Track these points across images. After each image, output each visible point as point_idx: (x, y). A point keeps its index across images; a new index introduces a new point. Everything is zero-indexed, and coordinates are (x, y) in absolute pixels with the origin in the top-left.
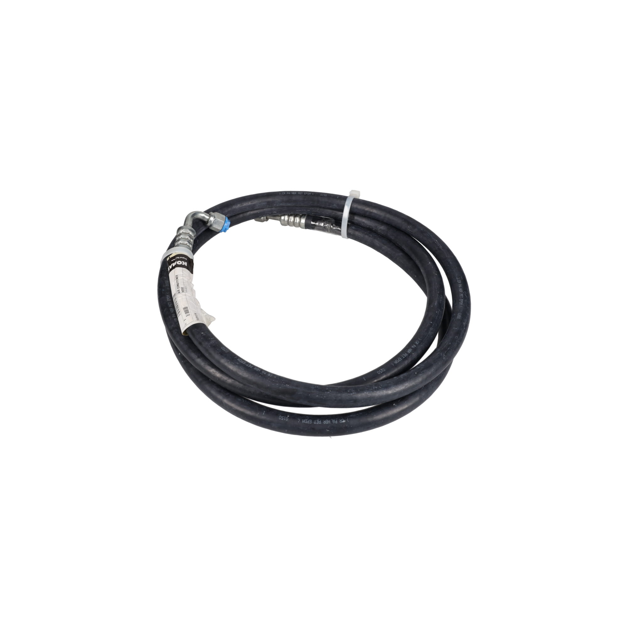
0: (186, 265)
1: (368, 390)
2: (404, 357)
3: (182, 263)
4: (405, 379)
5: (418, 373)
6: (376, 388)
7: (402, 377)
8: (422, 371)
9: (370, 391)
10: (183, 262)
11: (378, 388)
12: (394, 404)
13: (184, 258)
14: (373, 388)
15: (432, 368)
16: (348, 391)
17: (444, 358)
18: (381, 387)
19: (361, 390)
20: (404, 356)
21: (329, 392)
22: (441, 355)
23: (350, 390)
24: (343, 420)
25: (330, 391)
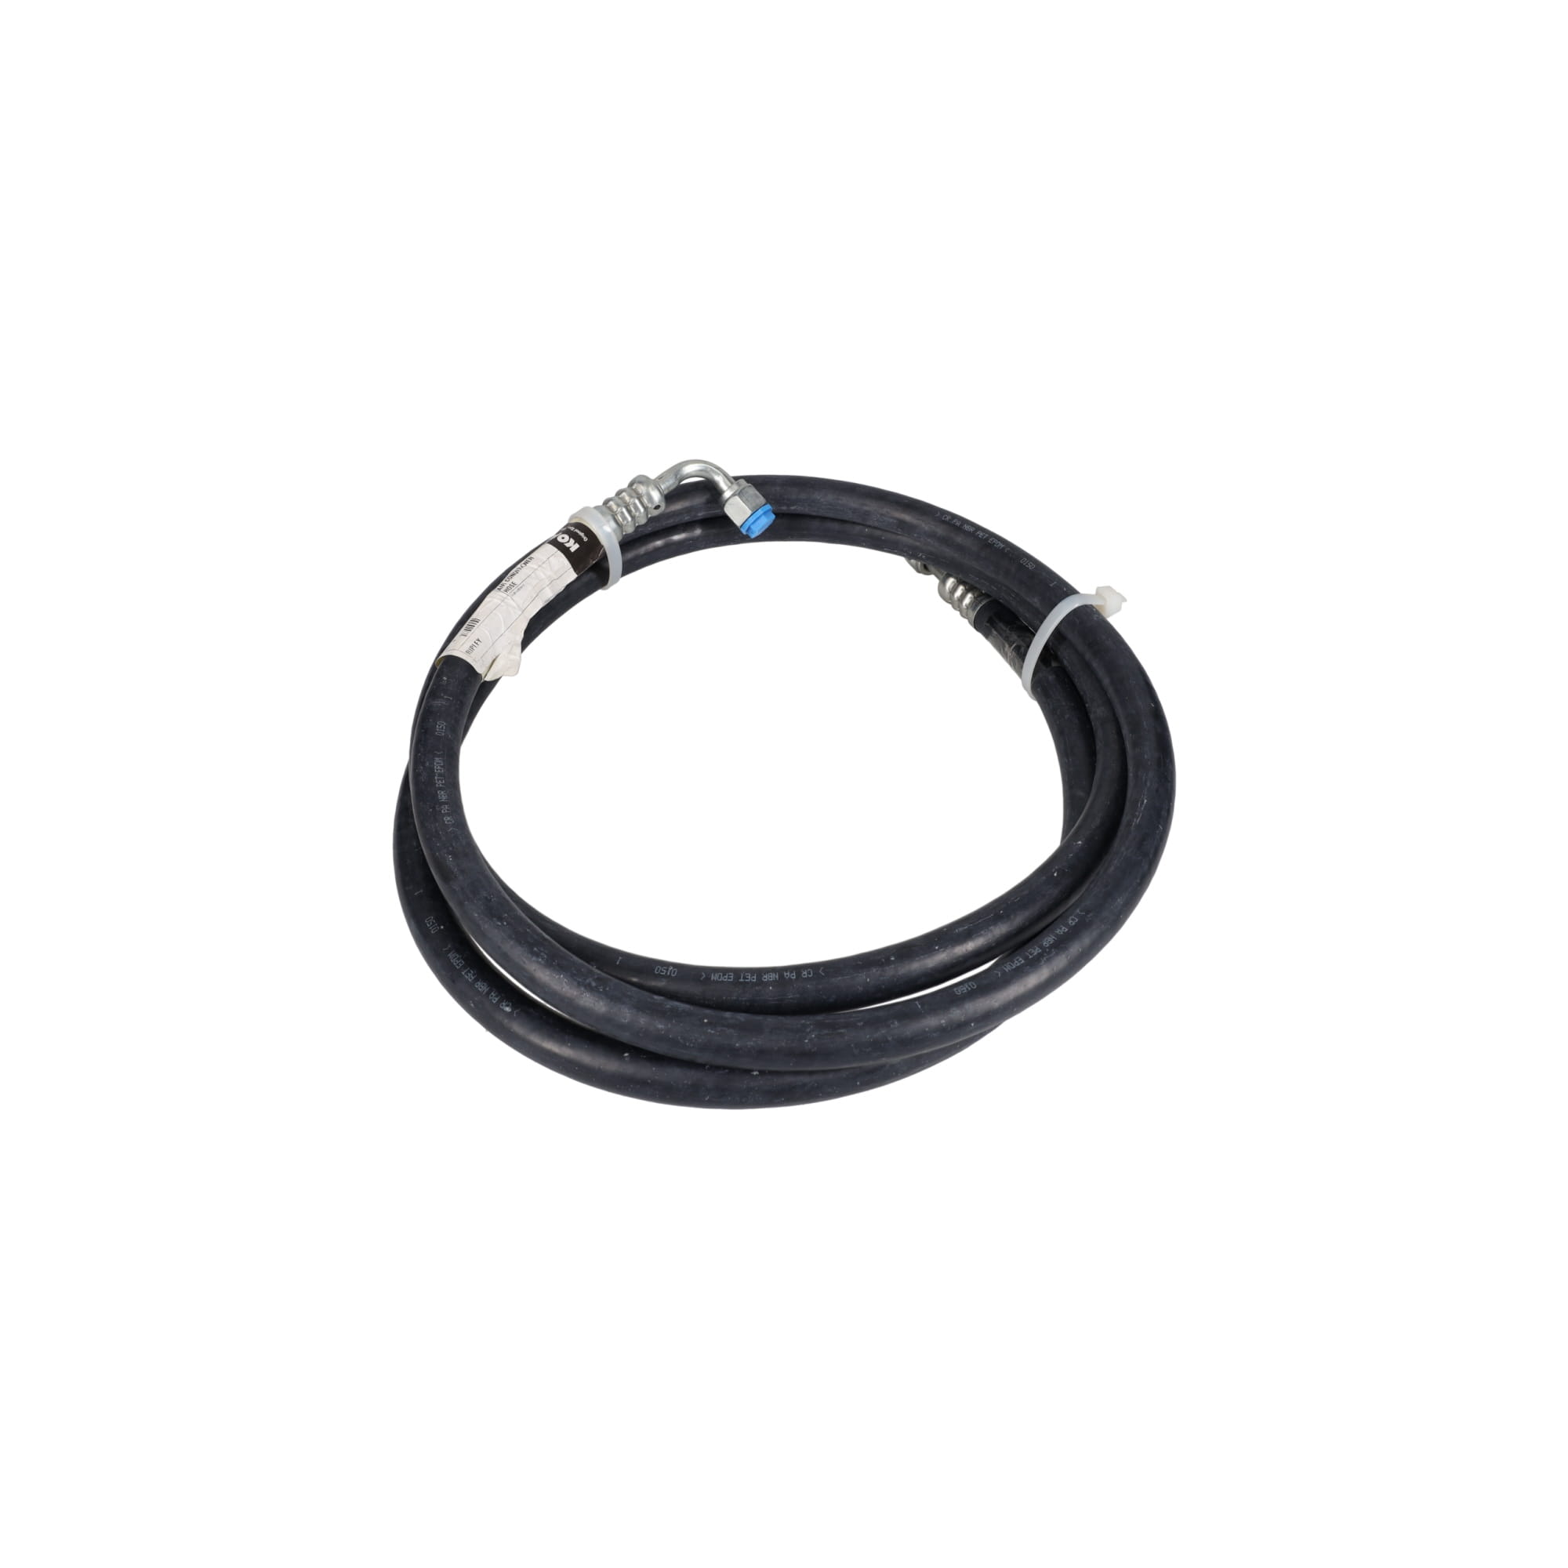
0: (573, 549)
1: (573, 976)
2: (742, 980)
3: (568, 542)
4: (669, 1013)
5: (709, 1023)
6: (594, 984)
7: (668, 1006)
8: (724, 1026)
9: (575, 980)
10: (572, 541)
11: (596, 987)
12: (626, 1055)
13: (582, 534)
14: (585, 980)
15: (754, 1039)
16: (535, 949)
17: (806, 1041)
18: (604, 989)
19: (558, 965)
20: (744, 978)
21: (500, 924)
22: (808, 1030)
23: (542, 949)
24: (507, 1006)
25: (505, 923)
